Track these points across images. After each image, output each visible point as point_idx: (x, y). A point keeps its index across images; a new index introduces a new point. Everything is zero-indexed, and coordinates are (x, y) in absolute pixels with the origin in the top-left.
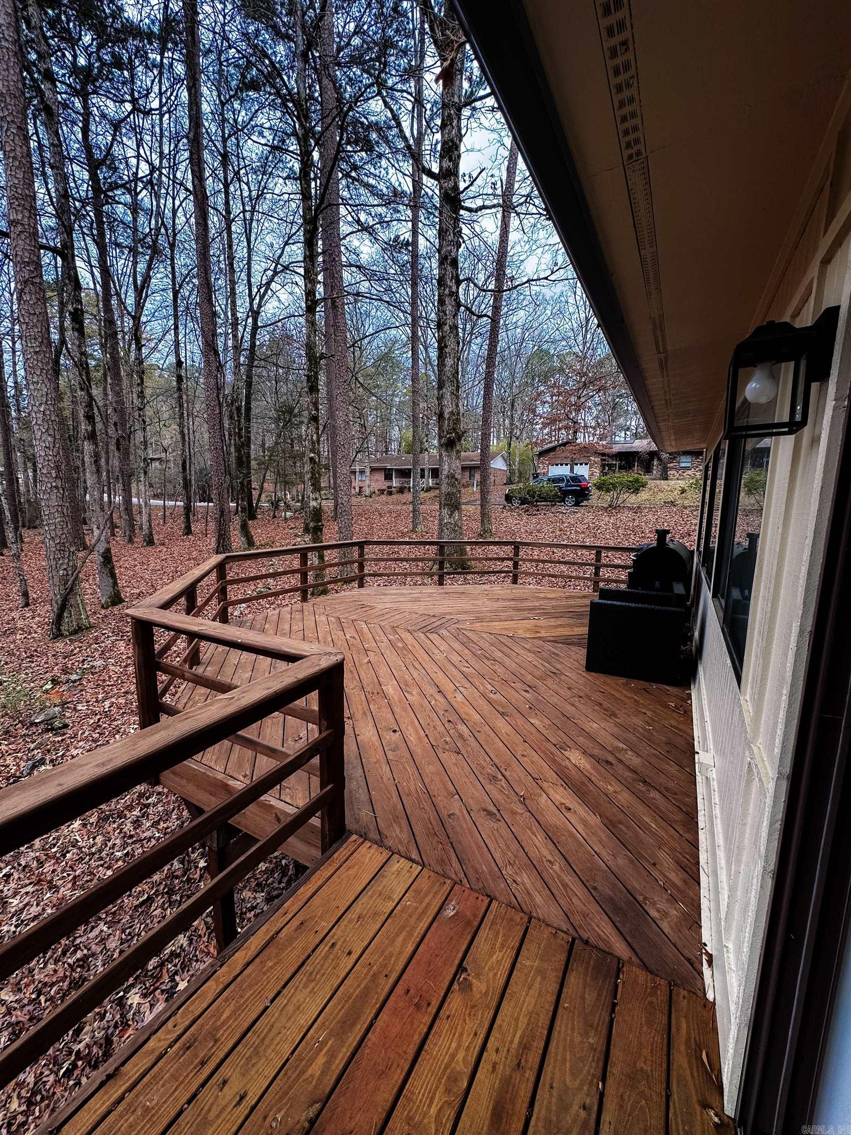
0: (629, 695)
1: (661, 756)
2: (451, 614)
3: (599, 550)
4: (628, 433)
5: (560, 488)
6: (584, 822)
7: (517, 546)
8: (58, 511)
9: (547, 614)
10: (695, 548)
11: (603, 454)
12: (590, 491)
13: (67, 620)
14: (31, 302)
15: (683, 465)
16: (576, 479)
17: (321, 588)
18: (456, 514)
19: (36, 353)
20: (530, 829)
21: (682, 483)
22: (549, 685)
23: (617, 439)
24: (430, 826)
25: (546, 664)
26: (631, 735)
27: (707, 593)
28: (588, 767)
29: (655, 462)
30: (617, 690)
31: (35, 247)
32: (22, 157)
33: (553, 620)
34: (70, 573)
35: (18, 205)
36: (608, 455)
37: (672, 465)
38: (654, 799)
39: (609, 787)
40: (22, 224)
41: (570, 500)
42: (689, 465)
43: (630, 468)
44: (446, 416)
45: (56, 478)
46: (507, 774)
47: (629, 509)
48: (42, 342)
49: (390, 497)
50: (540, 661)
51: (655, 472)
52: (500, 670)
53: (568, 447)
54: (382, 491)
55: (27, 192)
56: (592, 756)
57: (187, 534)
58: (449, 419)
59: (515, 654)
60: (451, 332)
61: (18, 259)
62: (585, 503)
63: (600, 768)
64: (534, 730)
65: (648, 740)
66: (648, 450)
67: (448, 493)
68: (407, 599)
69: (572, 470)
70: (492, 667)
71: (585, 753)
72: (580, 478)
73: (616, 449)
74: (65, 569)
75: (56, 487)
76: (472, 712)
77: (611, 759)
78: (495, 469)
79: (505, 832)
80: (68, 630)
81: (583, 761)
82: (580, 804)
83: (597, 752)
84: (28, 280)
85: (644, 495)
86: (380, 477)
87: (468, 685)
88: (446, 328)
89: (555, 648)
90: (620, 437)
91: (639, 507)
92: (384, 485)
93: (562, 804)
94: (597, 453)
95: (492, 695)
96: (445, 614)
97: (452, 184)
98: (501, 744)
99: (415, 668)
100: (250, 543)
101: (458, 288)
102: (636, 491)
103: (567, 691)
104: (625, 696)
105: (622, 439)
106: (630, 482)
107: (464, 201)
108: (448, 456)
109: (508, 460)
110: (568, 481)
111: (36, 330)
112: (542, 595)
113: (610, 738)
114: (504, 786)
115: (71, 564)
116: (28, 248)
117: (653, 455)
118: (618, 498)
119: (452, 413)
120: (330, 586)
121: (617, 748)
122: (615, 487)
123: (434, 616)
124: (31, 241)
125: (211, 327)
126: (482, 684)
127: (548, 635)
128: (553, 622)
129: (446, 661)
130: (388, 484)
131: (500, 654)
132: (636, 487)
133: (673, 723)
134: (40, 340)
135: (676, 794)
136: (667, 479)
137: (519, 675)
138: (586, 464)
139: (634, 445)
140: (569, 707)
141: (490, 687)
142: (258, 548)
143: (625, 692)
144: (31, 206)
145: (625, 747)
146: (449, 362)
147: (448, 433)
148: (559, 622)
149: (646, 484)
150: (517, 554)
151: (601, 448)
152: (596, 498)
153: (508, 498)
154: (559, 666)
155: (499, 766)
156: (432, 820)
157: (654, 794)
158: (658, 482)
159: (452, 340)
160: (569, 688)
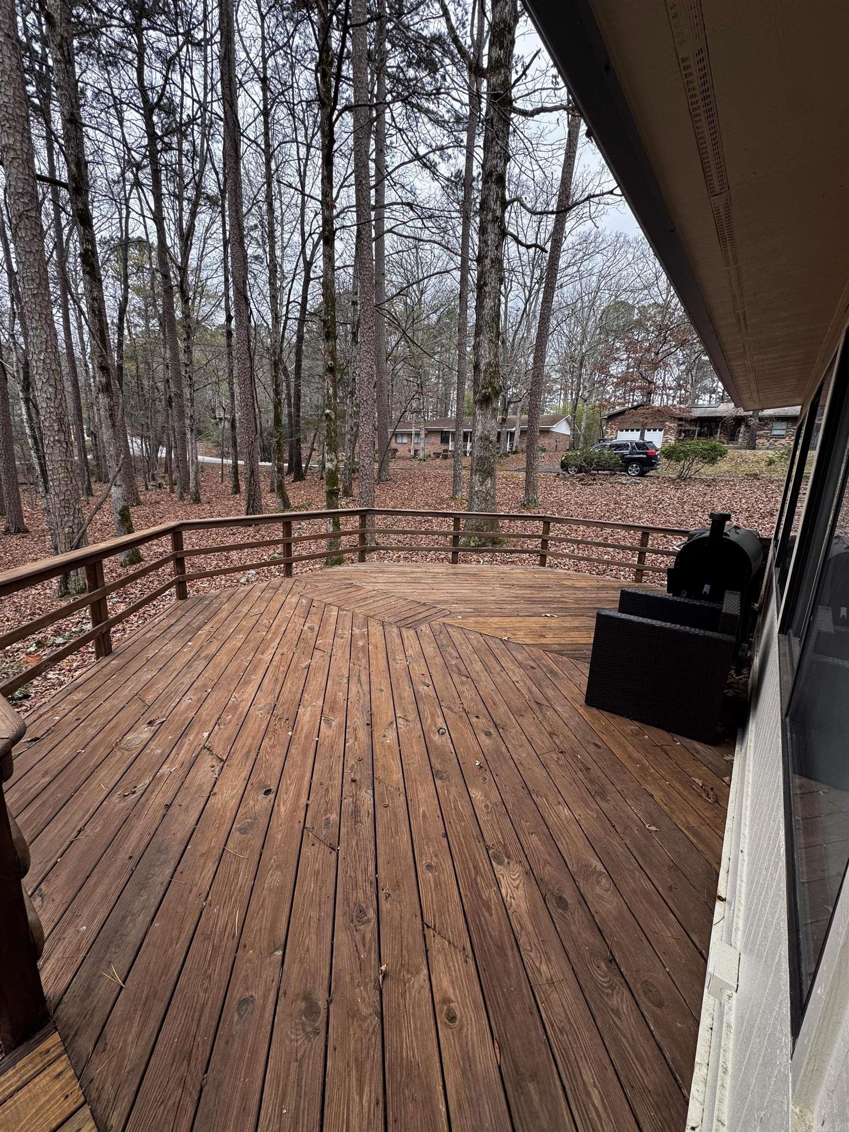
0: (636, 755)
1: (656, 898)
2: (446, 602)
3: (646, 532)
4: (714, 396)
5: (623, 456)
6: (467, 1062)
7: (547, 521)
8: (61, 465)
9: (565, 611)
10: (773, 536)
11: (681, 419)
12: (658, 460)
13: (73, 579)
14: (27, 239)
15: (775, 433)
16: (642, 446)
17: (335, 557)
18: (489, 482)
19: (34, 295)
20: (360, 1066)
21: (771, 453)
22: (524, 726)
23: (701, 402)
24: (194, 1028)
25: (534, 689)
26: (616, 841)
27: (774, 619)
28: (524, 906)
29: (742, 429)
30: (620, 745)
31: (29, 175)
32: (12, 70)
33: (570, 619)
34: (76, 530)
35: (9, 128)
36: (686, 421)
37: (762, 432)
38: (617, 1012)
39: (544, 968)
40: (15, 150)
41: (634, 469)
42: (783, 432)
43: (711, 435)
44: (483, 367)
45: (58, 431)
46: (385, 906)
47: (702, 481)
48: (40, 283)
49: (444, 462)
50: (529, 682)
51: (740, 440)
52: (468, 692)
53: (640, 411)
54: (437, 455)
55: (18, 111)
56: (539, 882)
57: (236, 493)
58: (486, 371)
59: (498, 668)
60: (492, 267)
61: (12, 190)
62: (651, 473)
63: (543, 914)
64: (467, 812)
65: (642, 854)
66: (734, 414)
67: (481, 457)
68: (404, 580)
69: (642, 436)
70: (459, 687)
71: (530, 873)
72: (648, 445)
73: (697, 413)
74: (70, 527)
75: (59, 441)
76: (395, 766)
77: (569, 895)
78: (558, 434)
79: (313, 1066)
80: (75, 589)
81: (520, 893)
82: (476, 1007)
83: (548, 872)
84: (22, 213)
85: (723, 466)
86: (437, 440)
87: (412, 716)
88: (488, 262)
89: (556, 662)
90: (704, 400)
91: (714, 480)
92: (439, 448)
93: (446, 1001)
94: (673, 418)
95: (436, 738)
96: (439, 602)
97: (502, 78)
98: (406, 837)
99: (359, 680)
100: (286, 505)
101: (503, 212)
102: (713, 461)
103: (546, 738)
104: (630, 757)
105: (706, 402)
106: (705, 450)
107: (515, 100)
108: (482, 415)
109: (574, 423)
110: (633, 448)
111: (33, 271)
112: (569, 583)
113: (581, 843)
114: (368, 936)
115: (76, 521)
116: (22, 177)
117: (739, 421)
118: (689, 469)
119: (489, 364)
120: (346, 555)
121: (588, 866)
122: (686, 456)
123: (424, 604)
124: (24, 169)
125: (242, 273)
126: (433, 715)
127: (556, 641)
128: (570, 622)
129: (404, 674)
130: (444, 447)
131: (478, 666)
132: (712, 456)
133: (693, 821)
134: (38, 281)
135: (660, 1005)
136: (754, 448)
137: (489, 703)
138: (660, 430)
139: (718, 409)
140: (540, 772)
141: (440, 722)
142: (292, 510)
143: (631, 749)
144: (24, 128)
145: (600, 867)
146: (489, 303)
147: (483, 387)
148: (576, 623)
149: (725, 452)
150: (547, 531)
151: (678, 412)
152: (665, 468)
153: (564, 466)
154: (550, 693)
155: (381, 885)
156: (207, 1011)
157: (621, 1001)
158: (743, 452)
159: (494, 276)
160: (551, 734)
